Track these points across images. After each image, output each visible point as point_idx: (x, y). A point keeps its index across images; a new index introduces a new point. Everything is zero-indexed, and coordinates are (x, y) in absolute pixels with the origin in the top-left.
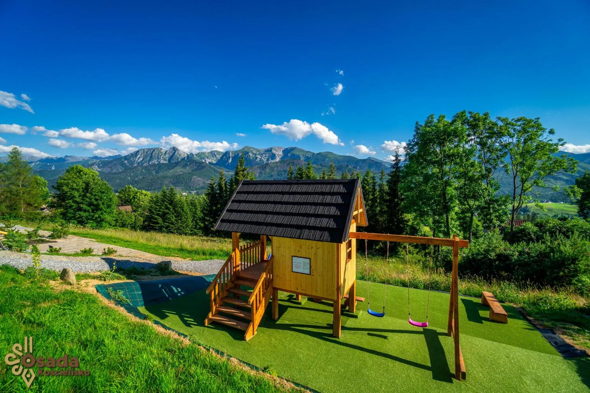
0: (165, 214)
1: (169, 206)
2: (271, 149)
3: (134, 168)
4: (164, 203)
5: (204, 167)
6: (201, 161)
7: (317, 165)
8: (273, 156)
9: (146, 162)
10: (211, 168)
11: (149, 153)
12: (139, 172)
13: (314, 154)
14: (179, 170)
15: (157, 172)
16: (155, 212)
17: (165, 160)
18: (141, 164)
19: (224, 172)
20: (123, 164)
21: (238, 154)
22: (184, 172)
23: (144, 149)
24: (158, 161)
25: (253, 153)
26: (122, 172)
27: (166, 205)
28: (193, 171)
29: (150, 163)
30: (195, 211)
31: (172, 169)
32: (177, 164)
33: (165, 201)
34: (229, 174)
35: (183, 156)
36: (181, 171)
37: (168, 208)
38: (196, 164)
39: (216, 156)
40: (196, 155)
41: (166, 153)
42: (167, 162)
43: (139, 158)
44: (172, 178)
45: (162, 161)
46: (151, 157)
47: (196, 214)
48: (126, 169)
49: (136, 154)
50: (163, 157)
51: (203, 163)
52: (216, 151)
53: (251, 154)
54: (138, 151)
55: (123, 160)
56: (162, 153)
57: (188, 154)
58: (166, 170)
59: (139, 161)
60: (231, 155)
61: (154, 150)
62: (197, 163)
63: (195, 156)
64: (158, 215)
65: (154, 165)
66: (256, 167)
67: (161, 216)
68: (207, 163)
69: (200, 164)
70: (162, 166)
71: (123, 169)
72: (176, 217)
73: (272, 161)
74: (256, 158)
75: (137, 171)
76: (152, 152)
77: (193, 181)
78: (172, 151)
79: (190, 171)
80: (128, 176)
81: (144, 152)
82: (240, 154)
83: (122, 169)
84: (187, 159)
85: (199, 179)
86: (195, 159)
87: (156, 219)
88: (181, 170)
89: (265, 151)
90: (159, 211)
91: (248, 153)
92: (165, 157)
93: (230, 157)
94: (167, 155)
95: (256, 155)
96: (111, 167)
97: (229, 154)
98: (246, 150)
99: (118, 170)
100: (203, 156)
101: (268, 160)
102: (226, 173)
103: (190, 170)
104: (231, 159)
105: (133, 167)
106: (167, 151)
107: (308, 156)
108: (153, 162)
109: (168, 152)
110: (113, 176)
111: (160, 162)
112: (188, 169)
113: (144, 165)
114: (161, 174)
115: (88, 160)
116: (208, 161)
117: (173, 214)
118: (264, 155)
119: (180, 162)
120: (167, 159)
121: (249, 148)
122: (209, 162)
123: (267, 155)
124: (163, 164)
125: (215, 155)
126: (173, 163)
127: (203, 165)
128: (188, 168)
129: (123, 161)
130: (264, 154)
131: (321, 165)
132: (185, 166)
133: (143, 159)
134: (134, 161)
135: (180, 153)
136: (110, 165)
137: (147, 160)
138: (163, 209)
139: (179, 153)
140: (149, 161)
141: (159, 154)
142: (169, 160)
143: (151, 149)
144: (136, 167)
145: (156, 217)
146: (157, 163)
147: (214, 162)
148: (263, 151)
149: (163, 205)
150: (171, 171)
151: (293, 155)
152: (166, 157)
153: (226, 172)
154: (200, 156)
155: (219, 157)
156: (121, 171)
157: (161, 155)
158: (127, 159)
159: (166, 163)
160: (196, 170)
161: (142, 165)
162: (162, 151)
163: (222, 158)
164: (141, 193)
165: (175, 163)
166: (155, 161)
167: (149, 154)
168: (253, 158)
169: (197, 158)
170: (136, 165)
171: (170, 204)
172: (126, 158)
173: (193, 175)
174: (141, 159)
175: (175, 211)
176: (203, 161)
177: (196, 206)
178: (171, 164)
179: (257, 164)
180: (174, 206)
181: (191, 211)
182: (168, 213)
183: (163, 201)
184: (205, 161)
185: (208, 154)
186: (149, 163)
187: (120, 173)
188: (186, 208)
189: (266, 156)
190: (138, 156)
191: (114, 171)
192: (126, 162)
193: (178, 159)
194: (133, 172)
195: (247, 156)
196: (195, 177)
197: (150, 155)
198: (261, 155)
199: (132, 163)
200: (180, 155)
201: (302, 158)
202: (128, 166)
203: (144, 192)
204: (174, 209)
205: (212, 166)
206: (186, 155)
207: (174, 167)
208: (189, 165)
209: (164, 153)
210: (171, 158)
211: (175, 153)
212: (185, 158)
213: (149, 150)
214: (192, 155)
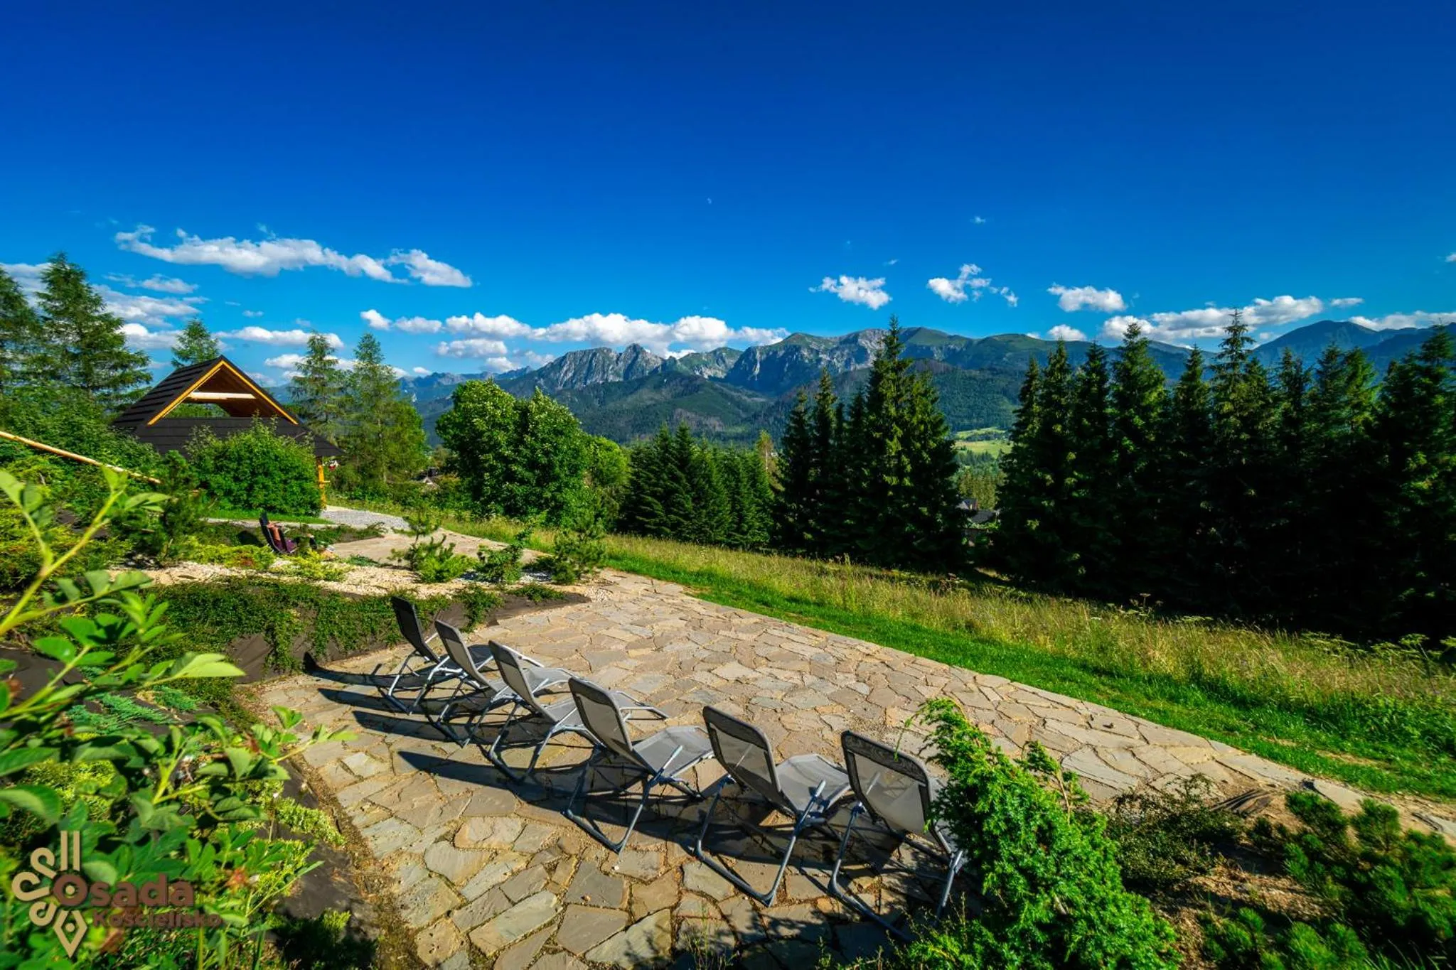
0: (669, 492)
1: (678, 473)
2: (856, 336)
4: (666, 464)
5: (697, 388)
6: (692, 373)
7: (981, 370)
8: (861, 354)
9: (580, 380)
10: (716, 389)
11: (585, 360)
13: (970, 342)
14: (646, 396)
15: (602, 403)
16: (646, 487)
17: (618, 375)
18: (569, 386)
19: (745, 398)
21: (775, 353)
22: (656, 401)
23: (575, 353)
24: (602, 377)
25: (812, 350)
27: (671, 472)
28: (675, 397)
29: (589, 382)
30: (737, 486)
31: (631, 393)
32: (642, 382)
33: (669, 460)
34: (756, 402)
35: (652, 365)
36: (652, 399)
37: (675, 478)
38: (681, 381)
39: (724, 362)
40: (681, 360)
41: (618, 359)
42: (621, 380)
43: (566, 374)
44: (632, 413)
45: (611, 378)
46: (589, 369)
47: (738, 494)
49: (560, 364)
50: (613, 368)
51: (696, 378)
52: (726, 349)
53: (805, 352)
54: (564, 358)
55: (536, 378)
56: (610, 359)
57: (663, 360)
58: (620, 398)
59: (566, 379)
60: (758, 355)
61: (594, 355)
62: (685, 378)
63: (679, 363)
64: (653, 494)
65: (595, 387)
67: (660, 498)
68: (706, 377)
69: (691, 381)
70: (613, 388)
72: (694, 500)
73: (858, 367)
74: (819, 360)
76: (592, 358)
77: (677, 421)
78: (630, 354)
79: (669, 397)
81: (575, 359)
82: (781, 353)
84: (663, 370)
85: (688, 414)
86: (679, 369)
87: (649, 504)
88: (651, 395)
89: (841, 343)
90: (656, 485)
91: (798, 349)
92: (616, 368)
93: (756, 361)
94: (621, 364)
95: (818, 352)
97: (755, 355)
98: (795, 342)
100: (696, 362)
101: (848, 363)
102: (749, 400)
103: (669, 395)
104: (758, 366)
105: (556, 392)
106: (621, 354)
107: (954, 350)
108: (594, 379)
109: (623, 356)
111: (607, 380)
112: (665, 393)
113: (577, 386)
114: (611, 405)
116: (707, 373)
117: (688, 492)
118: (838, 353)
119: (647, 378)
120: (622, 372)
121: (801, 338)
122: (709, 376)
123: (846, 352)
124: (613, 383)
125: (722, 358)
126: (633, 381)
127: (698, 382)
128: (664, 391)
129: (536, 381)
130: (837, 348)
131: (989, 369)
132: (658, 387)
133: (574, 374)
134: (557, 379)
135: (648, 357)
137: (582, 375)
138: (664, 481)
139: (646, 359)
140: (586, 379)
141: (604, 362)
142: (626, 376)
143: (590, 351)
145: (650, 499)
146: (601, 382)
147: (721, 375)
148: (834, 343)
149: (663, 471)
150: (630, 399)
151: (913, 348)
152: (620, 369)
153: (749, 396)
154: (691, 362)
155: (731, 362)
157: (609, 365)
158: (543, 376)
159: (619, 382)
160: (682, 394)
161: (573, 387)
162: (612, 354)
163: (737, 364)
164: (599, 445)
165: (637, 380)
166: (597, 379)
167: (585, 363)
168: (811, 361)
169: (684, 367)
170: (560, 388)
171: (681, 468)
172: (542, 373)
173: (675, 407)
174: (570, 374)
175: (693, 486)
176: (698, 373)
177: (739, 474)
178: (629, 382)
179: (820, 375)
180: (689, 474)
181: (727, 487)
182: (676, 491)
183: (665, 461)
184: (701, 373)
185: (707, 357)
186: (585, 383)
188: (716, 477)
189: (842, 355)
190: (565, 369)
192: (542, 381)
193: (643, 371)
195: (797, 358)
196: (679, 410)
197: (588, 365)
198: (832, 352)
199: (553, 383)
200: (647, 362)
201: (938, 355)
203: (604, 441)
204: (689, 481)
205: (717, 385)
206: (660, 362)
207: (636, 390)
208: (668, 382)
209: (615, 359)
210: (629, 369)
211: (637, 357)
212: (657, 368)
213: (585, 353)
214: (673, 362)
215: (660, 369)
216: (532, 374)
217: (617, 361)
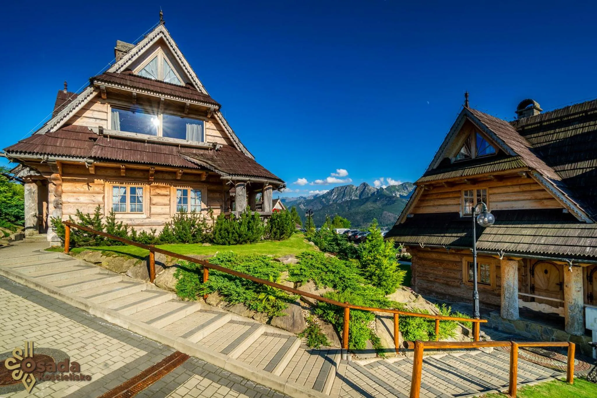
5: (394, 202)
6: (391, 195)
9: (340, 199)
10: (403, 202)
11: (342, 190)
12: (334, 209)
14: (370, 206)
15: (349, 209)
17: (357, 197)
18: (335, 201)
20: (321, 202)
22: (374, 208)
23: (338, 187)
24: (350, 197)
28: (383, 206)
29: (343, 200)
32: (367, 199)
35: (372, 191)
36: (372, 207)
38: (386, 199)
39: (407, 189)
40: (386, 189)
41: (357, 189)
43: (334, 196)
44: (363, 213)
45: (353, 198)
46: (344, 194)
48: (324, 206)
49: (332, 192)
50: (354, 193)
51: (394, 197)
52: (408, 183)
54: (333, 189)
56: (353, 189)
58: (357, 206)
59: (334, 198)
62: (388, 197)
65: (346, 202)
68: (398, 196)
69: (391, 199)
70: (354, 202)
71: (322, 206)
75: (333, 208)
76: (345, 189)
77: (384, 217)
78: (362, 187)
81: (338, 190)
84: (377, 193)
85: (390, 214)
86: (385, 193)
88: (371, 205)
92: (356, 193)
94: (358, 192)
96: (313, 206)
99: (317, 207)
100: (393, 189)
103: (381, 205)
105: (329, 205)
109: (359, 188)
112: (379, 204)
113: (338, 202)
114: (353, 210)
115: (296, 201)
116: (399, 194)
119: (370, 198)
120: (358, 195)
122: (400, 196)
124: (354, 200)
125: (406, 187)
126: (363, 199)
127: (394, 199)
129: (321, 200)
132: (375, 201)
133: (337, 196)
134: (330, 199)
135: (370, 188)
136: (312, 204)
137: (340, 197)
140: (342, 198)
141: (350, 191)
142: (360, 197)
143: (344, 186)
144: (331, 205)
146: (349, 200)
147: (405, 195)
150: (362, 207)
154: (391, 190)
155: (411, 189)
156: (320, 208)
157: (352, 192)
158: (324, 198)
159: (357, 200)
160: (386, 205)
162: (354, 187)
165: (366, 198)
166: (347, 198)
169: (387, 192)
170: (331, 203)
172: (324, 196)
173: (383, 210)
176: (394, 195)
184: (396, 194)
185: (398, 187)
186: (342, 200)
187: (320, 210)
190: (333, 194)
191: (315, 209)
192: (324, 200)
193: (368, 194)
194: (330, 209)
196: (385, 212)
197: (343, 192)
199: (328, 201)
200: (370, 190)
202: (325, 204)
205: (404, 200)
206: (376, 190)
207: (364, 203)
208: (379, 200)
210: (362, 193)
211: (365, 188)
212: (374, 192)
213: (342, 187)
214: (382, 190)
216: (320, 197)
217: (356, 190)
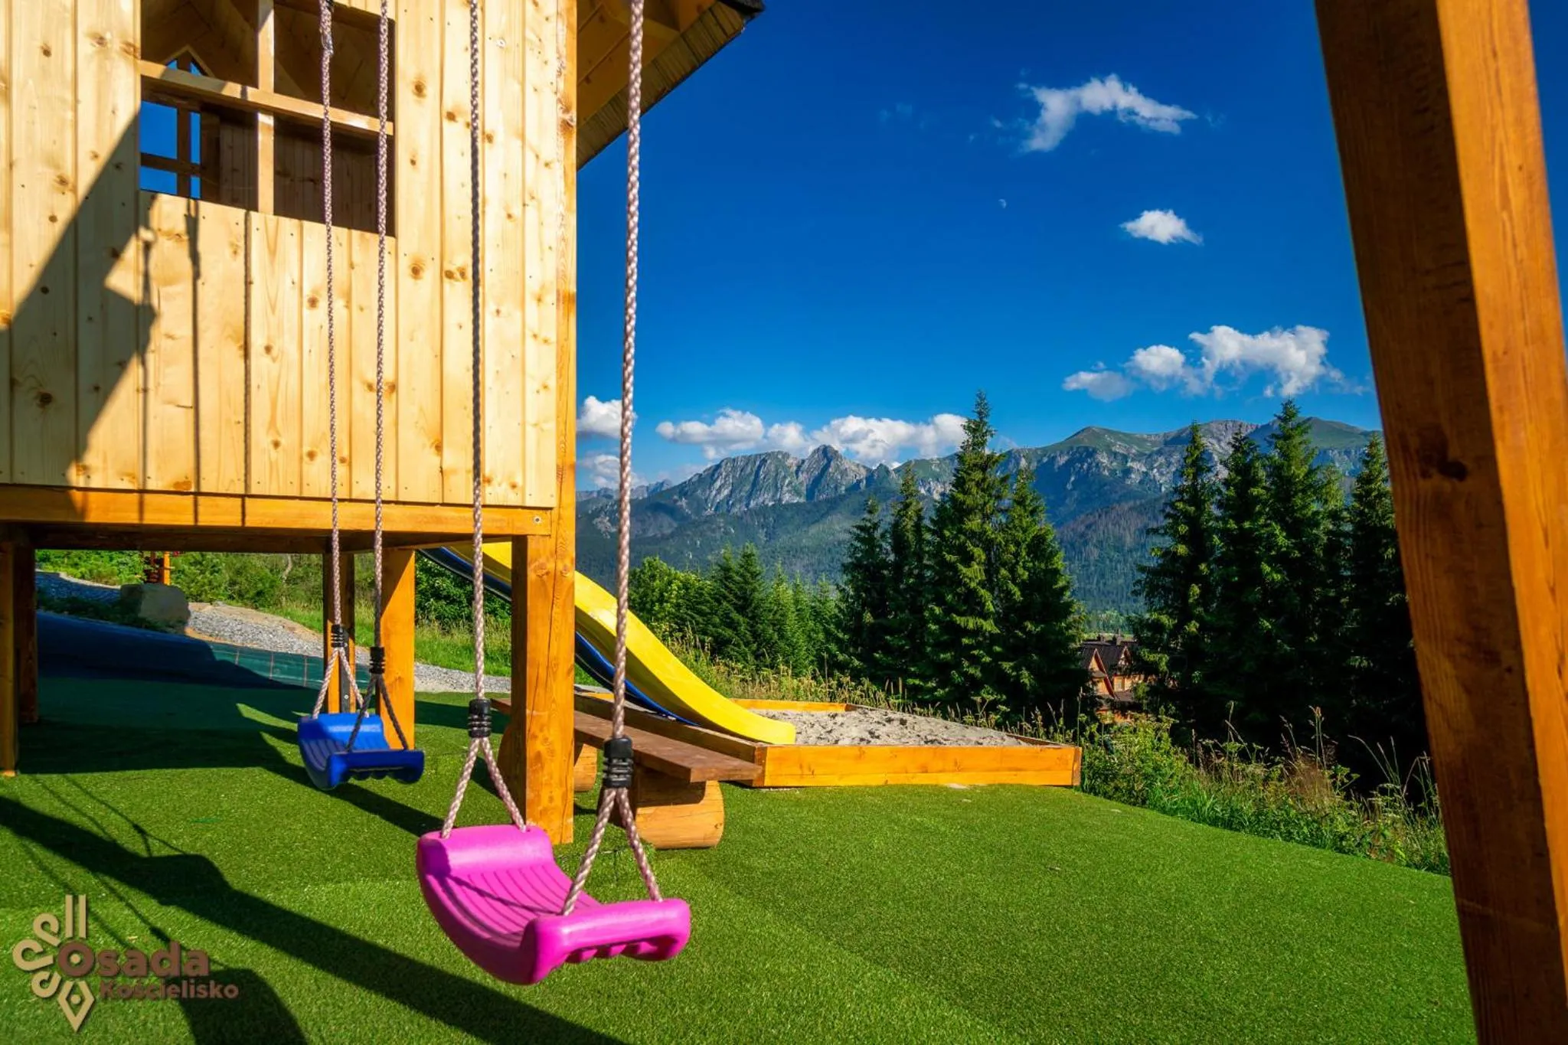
3: (706, 522)
9: (740, 501)
11: (748, 470)
12: (718, 535)
15: (771, 535)
17: (799, 494)
18: (725, 509)
20: (672, 511)
21: (1053, 459)
23: (734, 460)
24: (774, 496)
25: (1115, 454)
26: (672, 535)
29: (752, 504)
31: (817, 521)
32: (834, 504)
35: (851, 478)
40: (897, 471)
41: (799, 467)
42: (802, 500)
43: (720, 492)
45: (787, 498)
46: (754, 484)
48: (683, 525)
49: (713, 475)
50: (790, 483)
53: (1103, 459)
54: (718, 467)
55: (676, 497)
56: (787, 468)
57: (868, 470)
58: (798, 528)
59: (719, 499)
61: (764, 461)
63: (894, 475)
65: (763, 510)
66: (1126, 506)
70: (788, 514)
71: (675, 525)
74: (1127, 472)
75: (713, 531)
76: (759, 467)
78: (817, 462)
80: (687, 547)
81: (734, 469)
82: (1062, 460)
83: (670, 526)
84: (867, 485)
86: (894, 485)
89: (1166, 443)
91: (1091, 453)
92: (796, 482)
93: (1019, 470)
94: (802, 477)
95: (1125, 458)
96: (643, 521)
97: (1018, 463)
98: (1086, 443)
99: (660, 528)
100: (919, 473)
105: (703, 519)
106: (803, 462)
108: (761, 500)
109: (806, 465)
110: (648, 547)
111: (780, 500)
113: (735, 510)
114: (782, 540)
115: (586, 503)
116: (938, 491)
118: (1162, 460)
119: (842, 498)
120: (803, 489)
121: (1097, 435)
123: (1176, 457)
124: (790, 506)
126: (821, 502)
129: (676, 501)
130: (1160, 453)
133: (732, 492)
134: (706, 500)
135: (846, 464)
137: (742, 494)
139: (842, 468)
140: (750, 496)
141: (777, 473)
142: (810, 494)
143: (756, 456)
144: (708, 520)
146: (770, 504)
148: (1154, 444)
150: (813, 530)
152: (801, 483)
156: (668, 531)
157: (785, 477)
158: (685, 495)
159: (798, 503)
161: (729, 511)
162: (790, 461)
165: (827, 501)
166: (766, 499)
167: (750, 474)
168: (1113, 472)
169: (902, 482)
170: (710, 511)
172: (683, 490)
174: (726, 492)
176: (922, 490)
178: (815, 505)
179: (1129, 495)
184: (929, 491)
185: (938, 465)
186: (747, 506)
187: (666, 539)
189: (1169, 464)
190: (718, 484)
191: (650, 534)
192: (683, 502)
193: (836, 488)
194: (702, 534)
195: (1089, 468)
197: (752, 477)
198: (1149, 458)
199: (699, 506)
200: (844, 473)
202: (688, 515)
206: (863, 473)
207: (823, 516)
209: (794, 468)
210: (816, 483)
211: (828, 466)
212: (859, 482)
213: (748, 460)
214: (884, 473)
215: (863, 485)
216: (671, 490)
217: (797, 472)
